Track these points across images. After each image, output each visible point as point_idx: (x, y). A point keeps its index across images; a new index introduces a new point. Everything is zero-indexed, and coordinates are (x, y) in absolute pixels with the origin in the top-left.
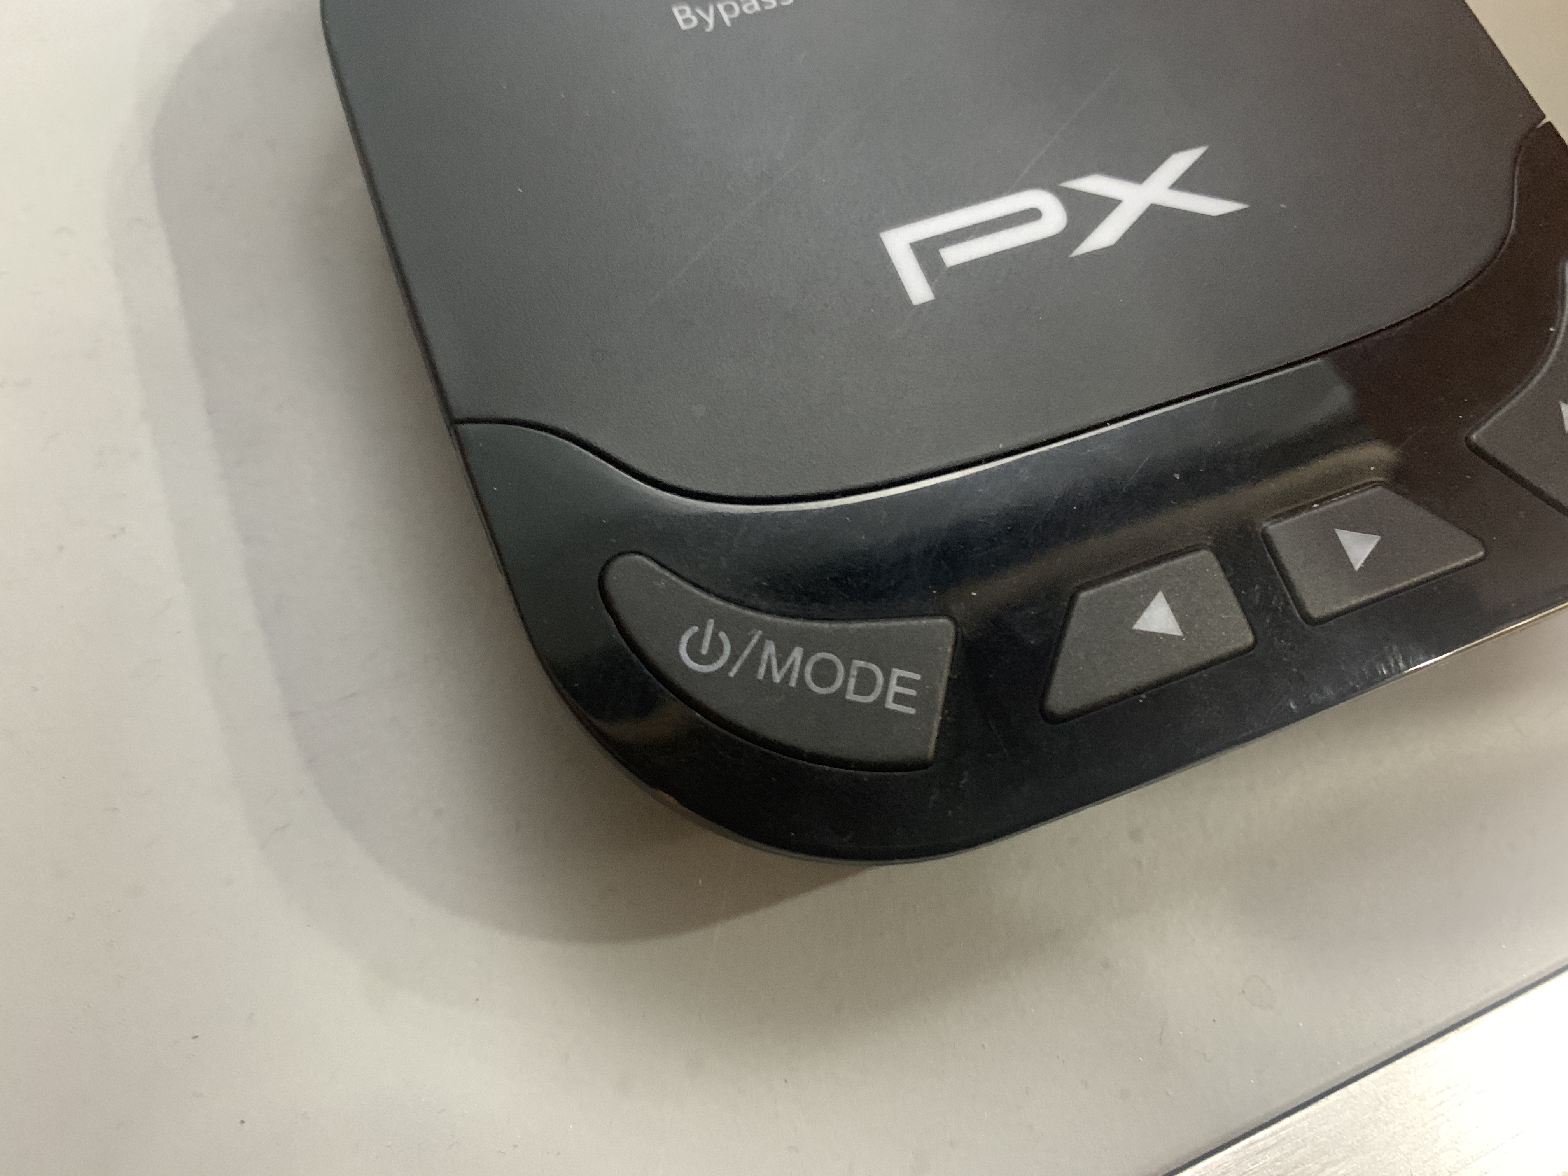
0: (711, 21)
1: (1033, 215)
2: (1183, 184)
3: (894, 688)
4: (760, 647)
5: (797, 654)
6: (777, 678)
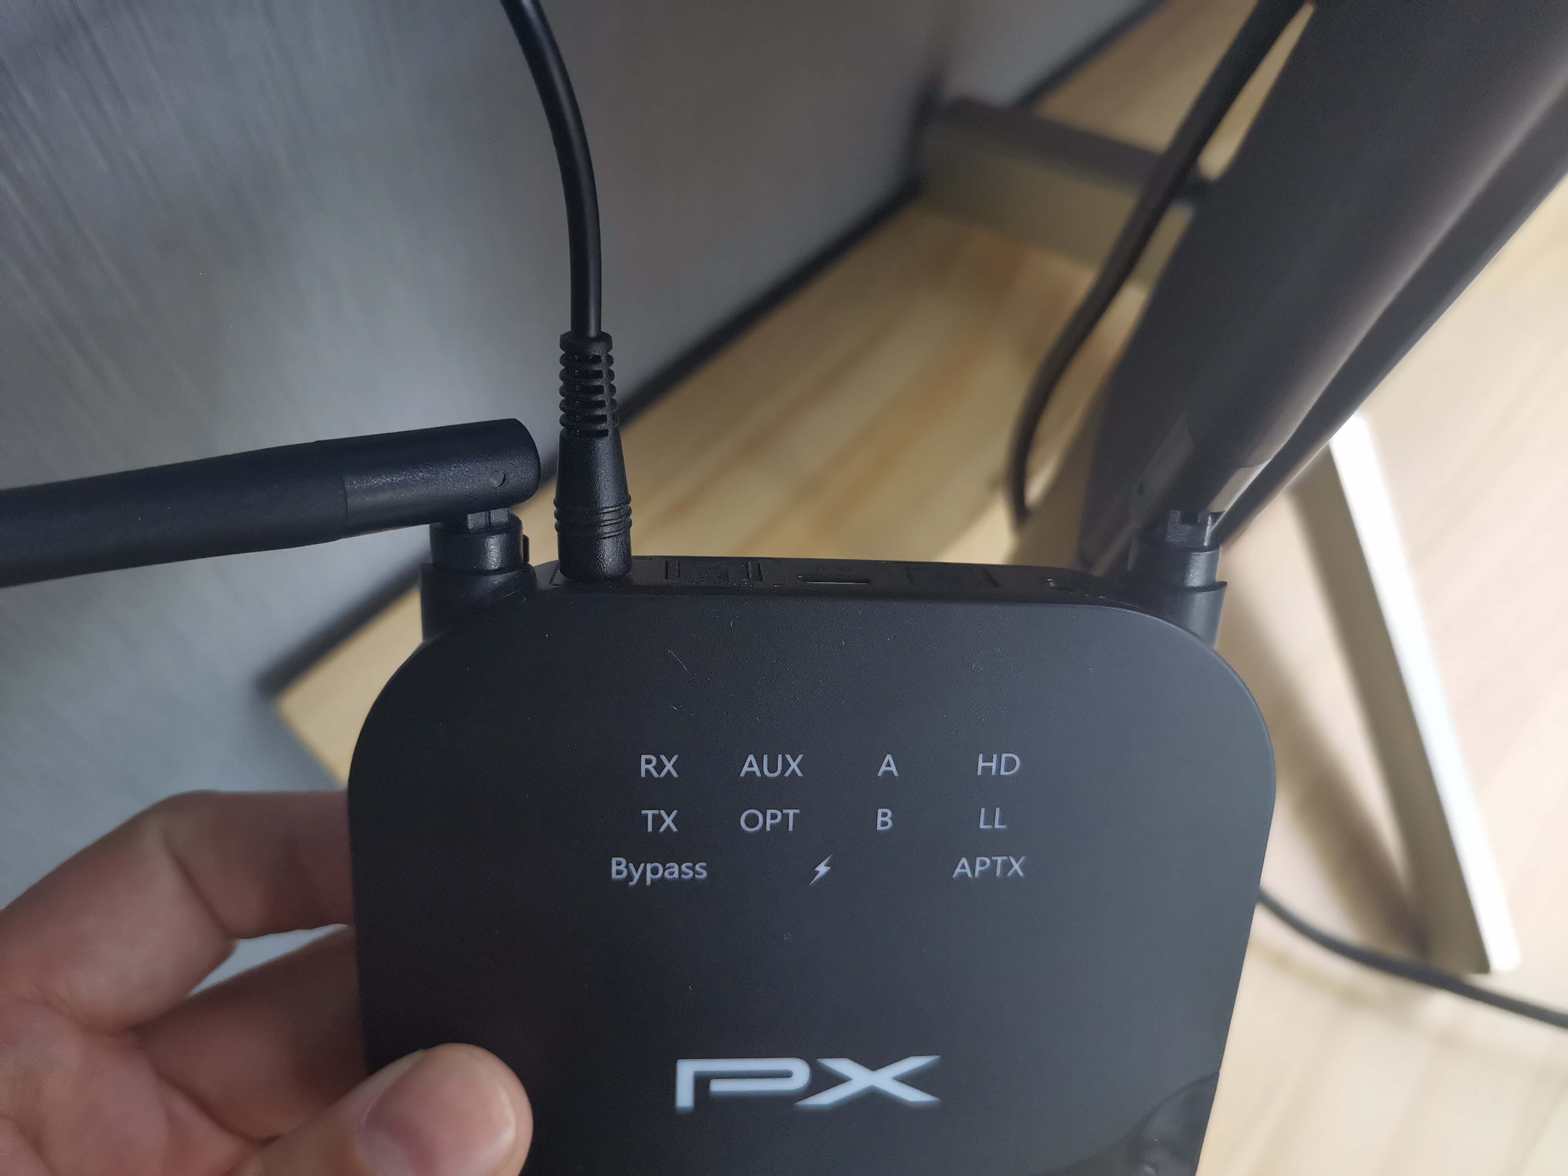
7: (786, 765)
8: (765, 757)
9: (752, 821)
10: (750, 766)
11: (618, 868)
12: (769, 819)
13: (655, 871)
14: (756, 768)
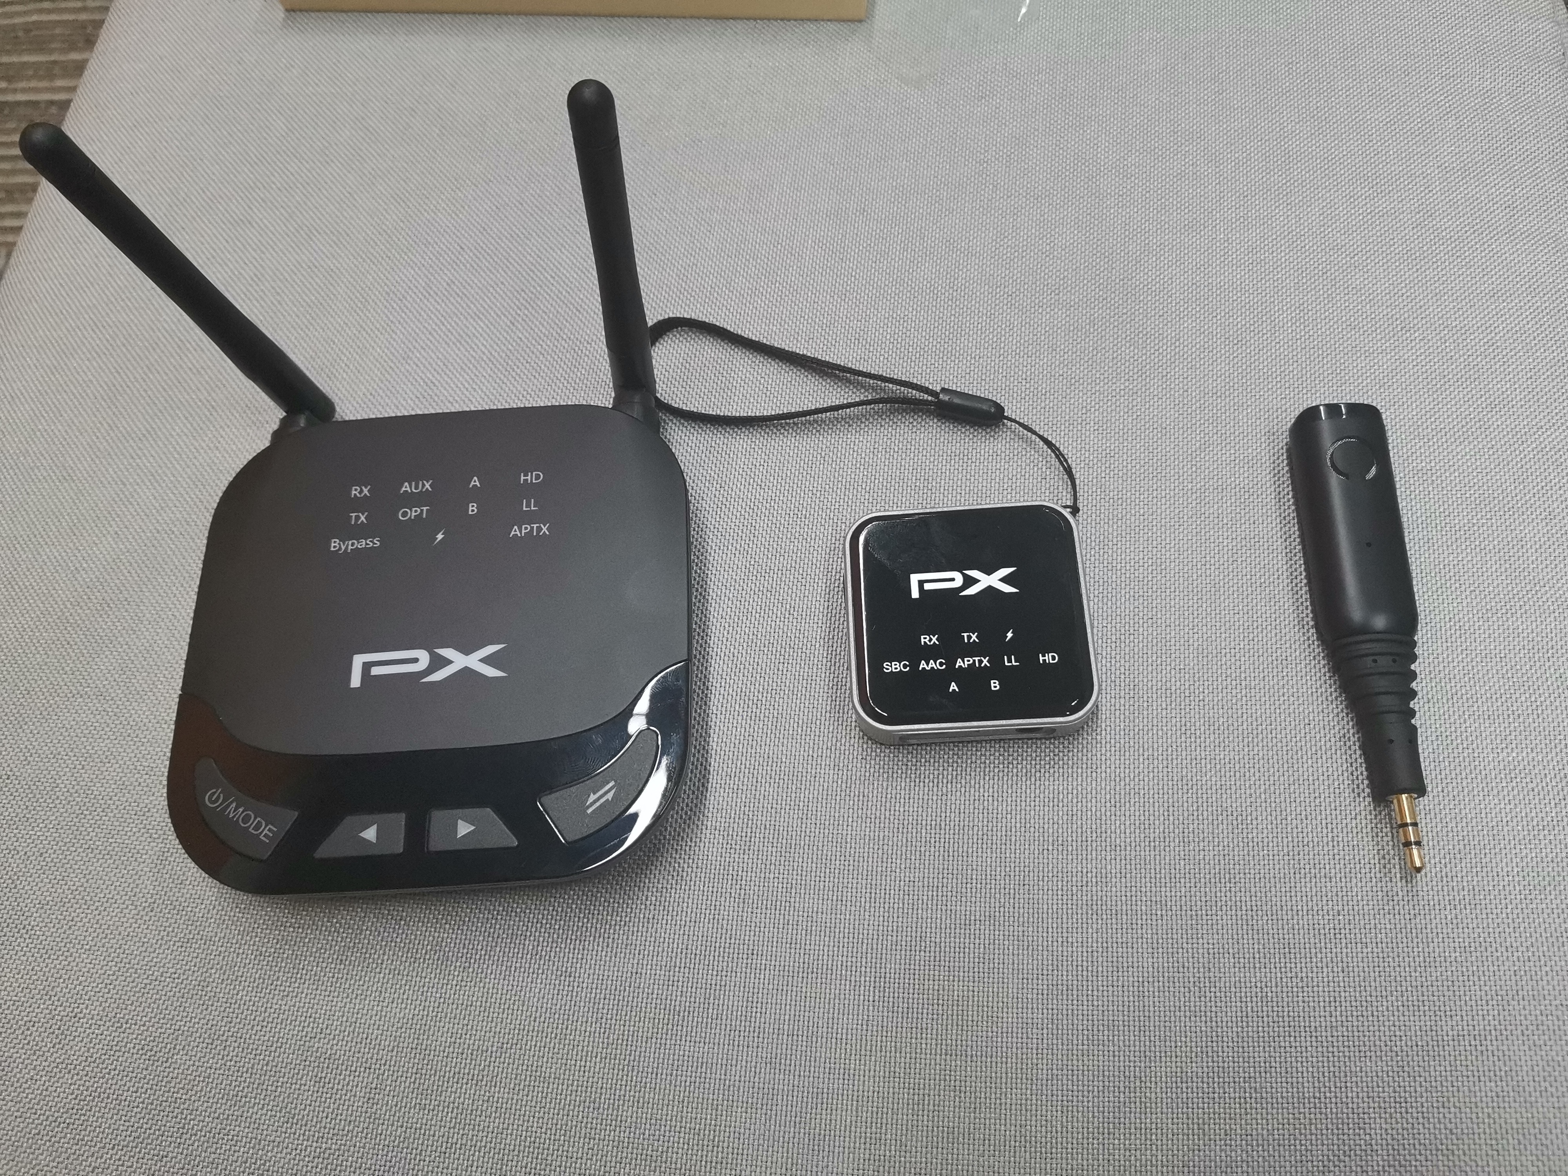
0: (343, 548)
1: (415, 660)
2: (484, 660)
3: (266, 831)
4: (232, 802)
5: (241, 810)
6: (231, 815)
7: (424, 485)
8: (413, 483)
9: (405, 514)
10: (406, 487)
11: (335, 544)
12: (413, 513)
13: (353, 545)
14: (408, 489)
